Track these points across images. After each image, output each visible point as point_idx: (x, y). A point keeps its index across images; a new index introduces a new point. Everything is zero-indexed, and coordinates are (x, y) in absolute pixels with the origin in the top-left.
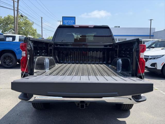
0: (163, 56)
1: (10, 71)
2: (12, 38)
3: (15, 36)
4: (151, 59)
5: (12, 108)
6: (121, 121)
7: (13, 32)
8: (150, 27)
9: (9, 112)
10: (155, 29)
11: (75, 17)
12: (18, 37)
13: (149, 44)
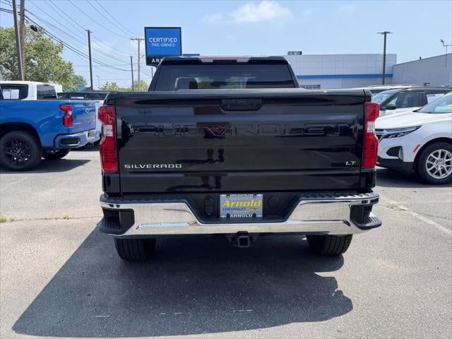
0: (418, 127)
1: (26, 178)
2: (18, 90)
3: (27, 85)
4: (387, 137)
5: (66, 261)
6: (324, 278)
7: (6, 72)
8: (383, 53)
9: (61, 270)
10: (395, 56)
11: (180, 28)
12: (33, 87)
13: (382, 99)
